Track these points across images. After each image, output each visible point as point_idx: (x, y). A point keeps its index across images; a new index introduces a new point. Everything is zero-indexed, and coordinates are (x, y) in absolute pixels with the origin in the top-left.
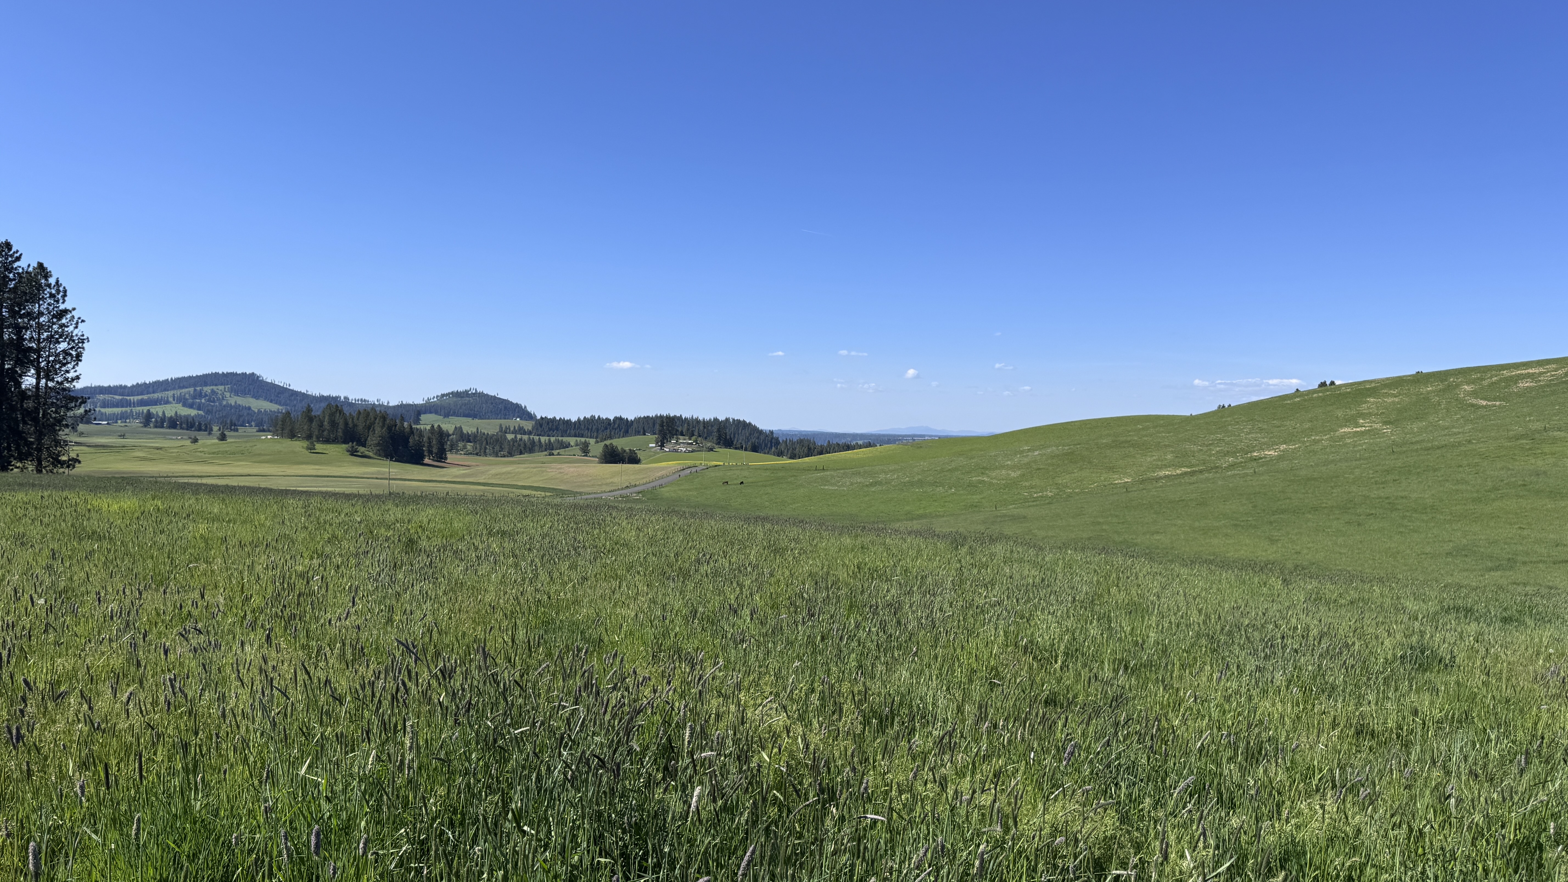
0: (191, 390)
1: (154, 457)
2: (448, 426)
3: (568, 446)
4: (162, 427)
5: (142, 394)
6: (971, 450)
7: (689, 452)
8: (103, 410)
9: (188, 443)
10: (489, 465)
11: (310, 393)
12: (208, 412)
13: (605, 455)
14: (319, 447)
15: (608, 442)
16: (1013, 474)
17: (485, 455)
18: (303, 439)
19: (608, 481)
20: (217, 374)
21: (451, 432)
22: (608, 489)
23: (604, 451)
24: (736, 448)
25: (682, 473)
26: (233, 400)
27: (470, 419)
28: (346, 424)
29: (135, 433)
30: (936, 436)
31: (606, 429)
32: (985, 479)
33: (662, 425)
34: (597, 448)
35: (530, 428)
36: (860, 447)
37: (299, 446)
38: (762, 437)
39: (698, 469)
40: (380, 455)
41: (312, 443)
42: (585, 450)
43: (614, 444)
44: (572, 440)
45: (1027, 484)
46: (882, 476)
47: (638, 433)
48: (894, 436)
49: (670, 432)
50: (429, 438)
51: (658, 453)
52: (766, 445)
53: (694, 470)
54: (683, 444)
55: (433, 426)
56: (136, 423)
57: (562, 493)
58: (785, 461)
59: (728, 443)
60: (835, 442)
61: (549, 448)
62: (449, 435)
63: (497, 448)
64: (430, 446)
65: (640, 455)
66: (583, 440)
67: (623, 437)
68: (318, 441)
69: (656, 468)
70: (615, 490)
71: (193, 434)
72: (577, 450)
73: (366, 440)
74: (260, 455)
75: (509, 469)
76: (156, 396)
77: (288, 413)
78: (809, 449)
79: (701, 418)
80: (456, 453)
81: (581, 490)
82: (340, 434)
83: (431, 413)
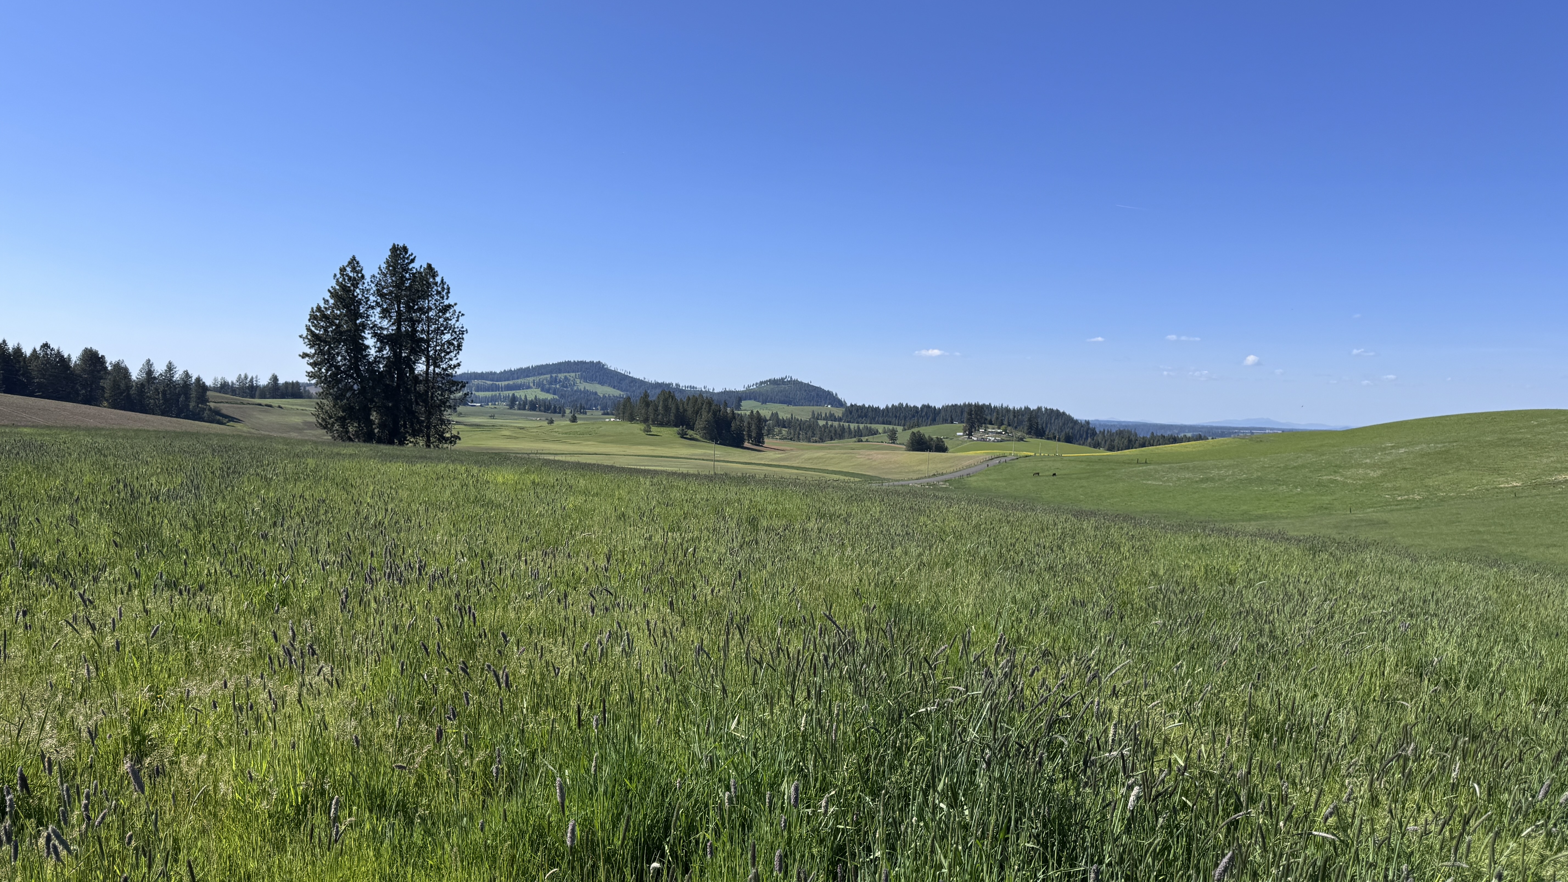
0: (548, 376)
1: (518, 435)
2: (766, 412)
3: (876, 433)
4: (524, 409)
5: (508, 380)
6: (1322, 446)
7: (998, 441)
8: (477, 394)
9: (545, 423)
10: (802, 450)
11: (646, 380)
12: (562, 396)
13: (912, 443)
14: (654, 429)
15: (915, 430)
16: (1372, 474)
17: (799, 440)
18: (641, 422)
19: (916, 468)
20: (569, 362)
21: (768, 418)
22: (915, 477)
23: (912, 439)
24: (1048, 439)
25: (991, 463)
26: (582, 386)
27: (785, 406)
28: (678, 409)
29: (503, 415)
30: (1278, 429)
31: (914, 416)
32: (1338, 478)
33: (970, 414)
34: (904, 435)
35: (840, 415)
36: (1189, 440)
37: (637, 428)
38: (1077, 428)
39: (1007, 459)
40: (706, 438)
41: (648, 426)
42: (893, 437)
43: (922, 432)
44: (880, 428)
45: (1389, 485)
46: (1214, 473)
47: (945, 421)
48: (1230, 428)
49: (978, 421)
50: (749, 423)
51: (966, 442)
52: (1081, 436)
53: (1003, 459)
54: (991, 433)
55: (752, 412)
56: (503, 406)
57: (871, 479)
58: (1103, 453)
59: (1039, 433)
60: (1159, 434)
61: (858, 435)
62: (766, 421)
63: (810, 433)
64: (749, 431)
65: (947, 443)
66: (891, 427)
67: (931, 425)
68: (654, 424)
69: (963, 457)
70: (922, 478)
71: (550, 415)
72: (885, 438)
73: (694, 424)
74: (604, 435)
75: (820, 454)
76: (519, 381)
77: (629, 398)
78: (1130, 441)
79: (1011, 407)
80: (772, 438)
81: (889, 477)
82: (672, 417)
83: (750, 399)
